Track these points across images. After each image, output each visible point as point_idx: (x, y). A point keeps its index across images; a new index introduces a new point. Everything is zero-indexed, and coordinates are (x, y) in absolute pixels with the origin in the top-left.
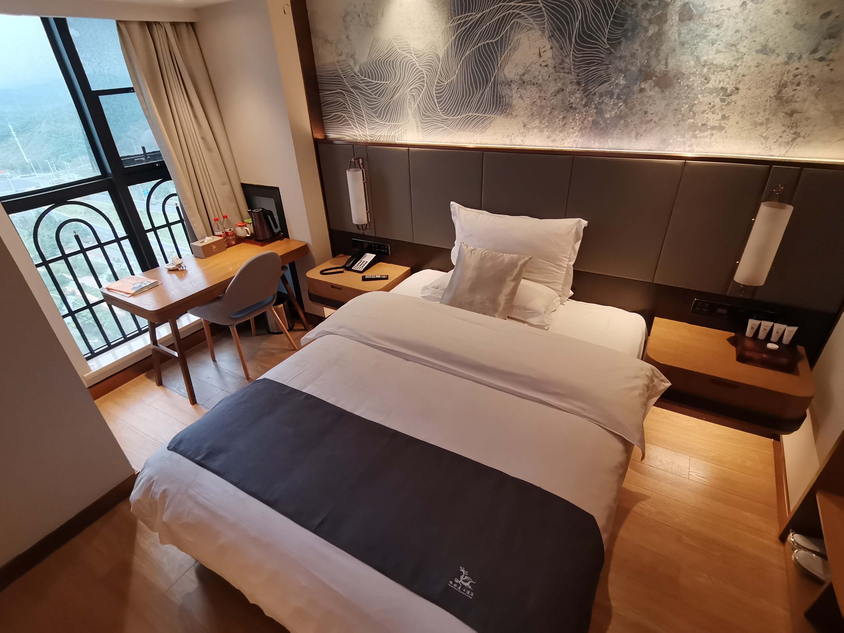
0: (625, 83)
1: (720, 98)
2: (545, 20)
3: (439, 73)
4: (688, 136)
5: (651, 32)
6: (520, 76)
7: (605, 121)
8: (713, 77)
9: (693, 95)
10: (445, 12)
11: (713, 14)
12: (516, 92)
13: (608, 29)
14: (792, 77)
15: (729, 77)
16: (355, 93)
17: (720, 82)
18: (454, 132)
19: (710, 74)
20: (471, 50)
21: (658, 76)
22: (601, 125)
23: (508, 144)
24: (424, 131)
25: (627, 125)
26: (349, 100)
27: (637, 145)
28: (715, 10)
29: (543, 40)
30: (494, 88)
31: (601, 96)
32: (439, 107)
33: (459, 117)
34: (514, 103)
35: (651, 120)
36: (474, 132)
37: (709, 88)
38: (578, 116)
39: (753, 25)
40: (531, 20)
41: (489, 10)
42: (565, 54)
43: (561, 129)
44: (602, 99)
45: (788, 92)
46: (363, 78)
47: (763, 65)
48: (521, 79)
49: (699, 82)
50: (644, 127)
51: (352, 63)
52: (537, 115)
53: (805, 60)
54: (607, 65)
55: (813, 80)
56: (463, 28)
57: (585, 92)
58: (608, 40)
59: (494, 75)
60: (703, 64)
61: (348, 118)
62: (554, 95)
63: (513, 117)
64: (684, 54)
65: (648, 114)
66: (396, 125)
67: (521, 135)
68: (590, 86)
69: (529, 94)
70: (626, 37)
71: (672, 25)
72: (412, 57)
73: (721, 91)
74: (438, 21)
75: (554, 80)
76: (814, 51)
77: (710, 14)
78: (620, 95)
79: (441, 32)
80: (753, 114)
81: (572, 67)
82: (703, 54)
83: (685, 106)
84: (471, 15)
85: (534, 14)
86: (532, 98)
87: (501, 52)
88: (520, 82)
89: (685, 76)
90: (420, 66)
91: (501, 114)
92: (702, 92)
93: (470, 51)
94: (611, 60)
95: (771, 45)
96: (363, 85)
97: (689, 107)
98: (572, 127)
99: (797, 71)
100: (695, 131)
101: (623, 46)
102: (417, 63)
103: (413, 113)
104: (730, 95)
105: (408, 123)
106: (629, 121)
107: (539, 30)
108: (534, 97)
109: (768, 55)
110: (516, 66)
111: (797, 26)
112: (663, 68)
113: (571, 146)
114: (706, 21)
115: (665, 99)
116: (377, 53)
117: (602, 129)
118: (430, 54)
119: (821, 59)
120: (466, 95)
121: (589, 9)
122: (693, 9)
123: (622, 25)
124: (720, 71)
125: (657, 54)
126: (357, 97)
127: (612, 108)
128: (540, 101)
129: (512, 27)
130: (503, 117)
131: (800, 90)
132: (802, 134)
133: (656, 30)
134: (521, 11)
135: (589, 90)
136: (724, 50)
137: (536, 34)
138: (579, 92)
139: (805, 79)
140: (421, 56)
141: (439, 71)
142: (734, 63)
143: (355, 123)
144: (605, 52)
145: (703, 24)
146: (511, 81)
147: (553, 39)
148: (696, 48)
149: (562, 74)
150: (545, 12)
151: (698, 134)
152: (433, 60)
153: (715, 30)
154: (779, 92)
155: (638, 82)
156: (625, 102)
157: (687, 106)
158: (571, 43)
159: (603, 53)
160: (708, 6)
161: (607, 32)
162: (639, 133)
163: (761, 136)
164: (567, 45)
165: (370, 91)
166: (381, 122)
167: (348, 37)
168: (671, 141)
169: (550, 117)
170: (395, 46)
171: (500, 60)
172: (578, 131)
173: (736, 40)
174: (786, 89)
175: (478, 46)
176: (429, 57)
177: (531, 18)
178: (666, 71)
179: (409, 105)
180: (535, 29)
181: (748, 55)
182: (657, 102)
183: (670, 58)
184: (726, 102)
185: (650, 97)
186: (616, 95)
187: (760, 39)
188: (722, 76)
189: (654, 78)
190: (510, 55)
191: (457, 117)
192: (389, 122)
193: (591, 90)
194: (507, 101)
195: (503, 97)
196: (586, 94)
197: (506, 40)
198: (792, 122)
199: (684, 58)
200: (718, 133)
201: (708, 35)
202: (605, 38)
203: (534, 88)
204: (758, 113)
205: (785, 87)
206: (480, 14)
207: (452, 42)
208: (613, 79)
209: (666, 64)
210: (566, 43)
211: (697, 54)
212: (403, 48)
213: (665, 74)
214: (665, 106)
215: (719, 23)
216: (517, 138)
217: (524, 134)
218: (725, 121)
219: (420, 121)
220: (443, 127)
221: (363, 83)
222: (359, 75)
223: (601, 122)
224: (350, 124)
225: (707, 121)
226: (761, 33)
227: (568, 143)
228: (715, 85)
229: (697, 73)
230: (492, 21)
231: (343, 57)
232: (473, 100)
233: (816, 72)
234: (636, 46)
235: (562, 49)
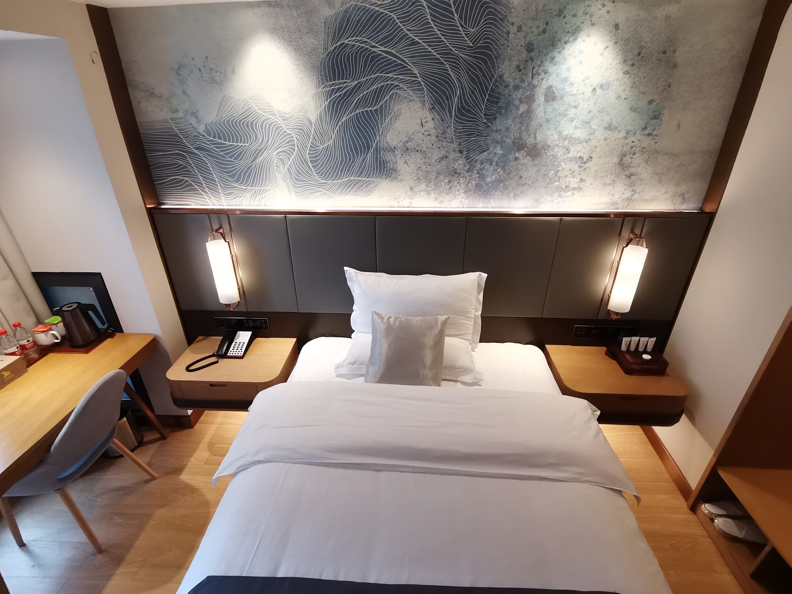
0: (502, 152)
1: (578, 165)
2: (425, 94)
3: (312, 137)
4: (556, 195)
5: (521, 110)
6: (403, 143)
7: (487, 184)
8: (572, 149)
9: (557, 163)
10: (315, 77)
11: (572, 97)
12: (400, 157)
13: (484, 106)
14: (630, 149)
15: (585, 148)
16: (200, 155)
17: (578, 152)
18: (335, 196)
19: (570, 146)
20: (349, 116)
21: (529, 147)
22: (484, 187)
23: (396, 206)
24: (298, 196)
25: (506, 188)
26: (193, 163)
27: (515, 204)
28: (573, 93)
29: (424, 112)
30: (377, 153)
31: (482, 163)
32: (315, 171)
33: (339, 181)
34: (399, 168)
35: (526, 183)
36: (358, 196)
37: (570, 157)
38: (462, 180)
39: (601, 107)
40: (411, 92)
41: (365, 79)
42: (446, 125)
43: (448, 191)
44: (483, 165)
45: (627, 159)
46: (211, 138)
47: (609, 139)
48: (404, 146)
49: (562, 152)
50: (520, 189)
51: (193, 121)
52: (423, 179)
53: (638, 136)
54: (485, 136)
55: (644, 150)
56: (338, 94)
57: (468, 159)
58: (485, 115)
59: (376, 142)
60: (565, 137)
61: (192, 183)
62: (438, 161)
63: (399, 181)
64: (549, 130)
65: (523, 179)
66: (261, 190)
67: (409, 198)
68: (471, 154)
69: (414, 160)
70: (500, 113)
71: (539, 105)
72: (276, 120)
73: (579, 159)
74: (306, 84)
75: (437, 148)
76: (645, 129)
77: (569, 97)
78: (499, 162)
79: (312, 96)
80: (603, 177)
81: (454, 137)
82: (564, 129)
83: (552, 172)
84: (345, 82)
85: (414, 87)
86: (417, 164)
87: (382, 120)
88: (403, 148)
89: (550, 148)
90: (287, 129)
91: (386, 179)
92: (564, 161)
93: (347, 118)
94: (488, 132)
95: (614, 123)
96: (212, 146)
97: (554, 172)
98: (457, 190)
99: (633, 144)
100: (560, 192)
101: (498, 122)
102: (283, 126)
103: (282, 177)
104: (586, 163)
105: (277, 187)
106: (507, 184)
107: (419, 103)
108: (419, 163)
109: (612, 131)
110: (399, 134)
111: (633, 109)
112: (533, 141)
113: (458, 206)
114: (566, 102)
115: (536, 166)
116: (229, 111)
117: (485, 191)
118: (300, 118)
119: (649, 135)
120: (346, 159)
121: (467, 87)
122: (555, 92)
123: (497, 103)
124: (578, 143)
125: (527, 130)
126: (204, 159)
127: (493, 174)
128: (425, 167)
129: (391, 97)
130: (389, 180)
131: (635, 158)
132: (638, 191)
133: (526, 108)
134: (399, 83)
135: (471, 157)
136: (580, 126)
137: (417, 106)
138: (461, 159)
139: (639, 149)
140: (287, 119)
141: (312, 135)
142: (588, 137)
143: (204, 188)
144: (482, 125)
145: (564, 104)
146: (395, 148)
147: (433, 111)
148: (559, 124)
149: (444, 143)
150: (424, 86)
151: (563, 194)
152: (304, 124)
153: (573, 110)
154: (621, 160)
155: (513, 151)
156: (503, 168)
157: (553, 172)
158: (451, 116)
159: (480, 126)
160: (567, 90)
161: (483, 108)
162: (517, 194)
163: (609, 193)
164: (447, 118)
165: (222, 154)
166: (241, 187)
167: (184, 92)
168: (542, 200)
169: (436, 181)
170: (253, 106)
171: (381, 127)
172: (464, 193)
173: (589, 119)
174: (626, 157)
175: (356, 112)
176: (299, 121)
177: (410, 90)
178: (535, 143)
179: (276, 169)
180: (415, 101)
181: (598, 131)
182: (530, 169)
183: (538, 132)
184: (583, 168)
185: (523, 165)
186: (495, 163)
187: (607, 119)
188: (579, 147)
189: (526, 149)
190: (391, 124)
191: (337, 181)
192: (252, 186)
193: (472, 157)
194: (391, 166)
195: (387, 162)
196: (468, 161)
197: (386, 110)
198: (631, 182)
199: (549, 133)
200: (578, 193)
201: (568, 114)
202: (482, 113)
203: (418, 154)
204: (607, 176)
205: (625, 156)
206: (356, 82)
207: (325, 107)
208: (492, 149)
209: (535, 138)
210: (447, 115)
211: (560, 130)
212: (265, 109)
213: (535, 147)
214: (536, 172)
215: (576, 104)
216: (404, 200)
217: (411, 196)
218: (582, 184)
219: (293, 185)
220: (321, 191)
221: (212, 144)
222: (206, 135)
223: (484, 185)
224: (196, 190)
225: (569, 184)
226: (607, 114)
227: (455, 204)
228: (574, 155)
229: (560, 145)
230: (369, 90)
231: (181, 115)
232: (354, 165)
233: (645, 144)
234: (510, 122)
235: (443, 120)
